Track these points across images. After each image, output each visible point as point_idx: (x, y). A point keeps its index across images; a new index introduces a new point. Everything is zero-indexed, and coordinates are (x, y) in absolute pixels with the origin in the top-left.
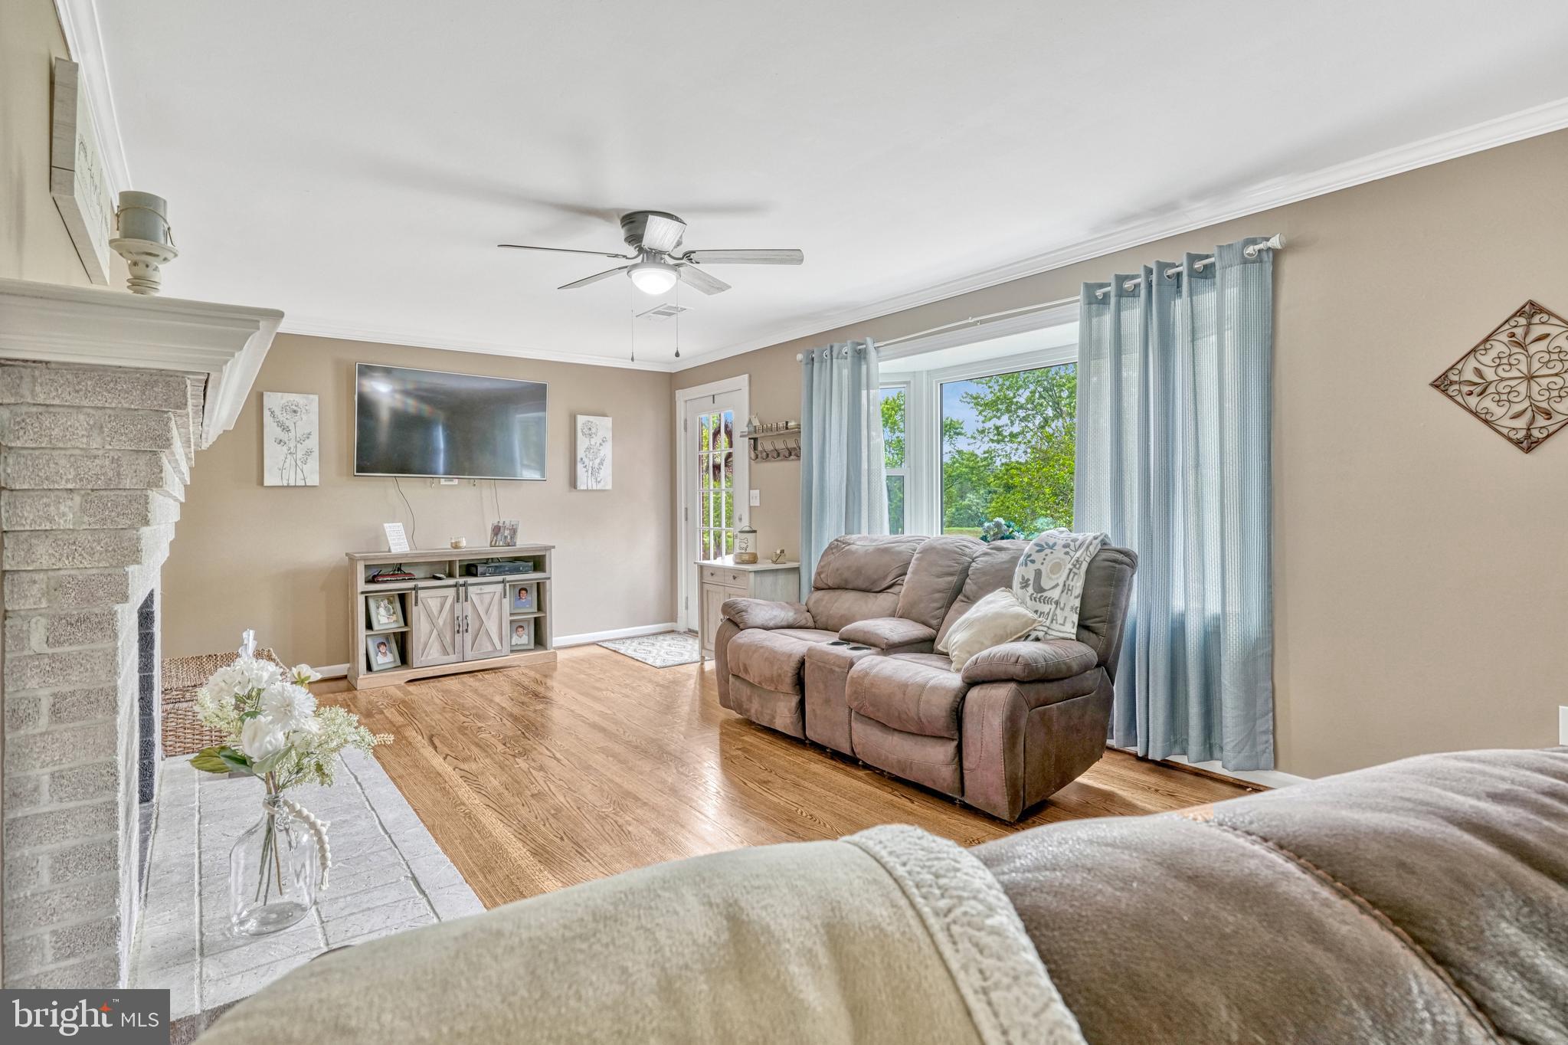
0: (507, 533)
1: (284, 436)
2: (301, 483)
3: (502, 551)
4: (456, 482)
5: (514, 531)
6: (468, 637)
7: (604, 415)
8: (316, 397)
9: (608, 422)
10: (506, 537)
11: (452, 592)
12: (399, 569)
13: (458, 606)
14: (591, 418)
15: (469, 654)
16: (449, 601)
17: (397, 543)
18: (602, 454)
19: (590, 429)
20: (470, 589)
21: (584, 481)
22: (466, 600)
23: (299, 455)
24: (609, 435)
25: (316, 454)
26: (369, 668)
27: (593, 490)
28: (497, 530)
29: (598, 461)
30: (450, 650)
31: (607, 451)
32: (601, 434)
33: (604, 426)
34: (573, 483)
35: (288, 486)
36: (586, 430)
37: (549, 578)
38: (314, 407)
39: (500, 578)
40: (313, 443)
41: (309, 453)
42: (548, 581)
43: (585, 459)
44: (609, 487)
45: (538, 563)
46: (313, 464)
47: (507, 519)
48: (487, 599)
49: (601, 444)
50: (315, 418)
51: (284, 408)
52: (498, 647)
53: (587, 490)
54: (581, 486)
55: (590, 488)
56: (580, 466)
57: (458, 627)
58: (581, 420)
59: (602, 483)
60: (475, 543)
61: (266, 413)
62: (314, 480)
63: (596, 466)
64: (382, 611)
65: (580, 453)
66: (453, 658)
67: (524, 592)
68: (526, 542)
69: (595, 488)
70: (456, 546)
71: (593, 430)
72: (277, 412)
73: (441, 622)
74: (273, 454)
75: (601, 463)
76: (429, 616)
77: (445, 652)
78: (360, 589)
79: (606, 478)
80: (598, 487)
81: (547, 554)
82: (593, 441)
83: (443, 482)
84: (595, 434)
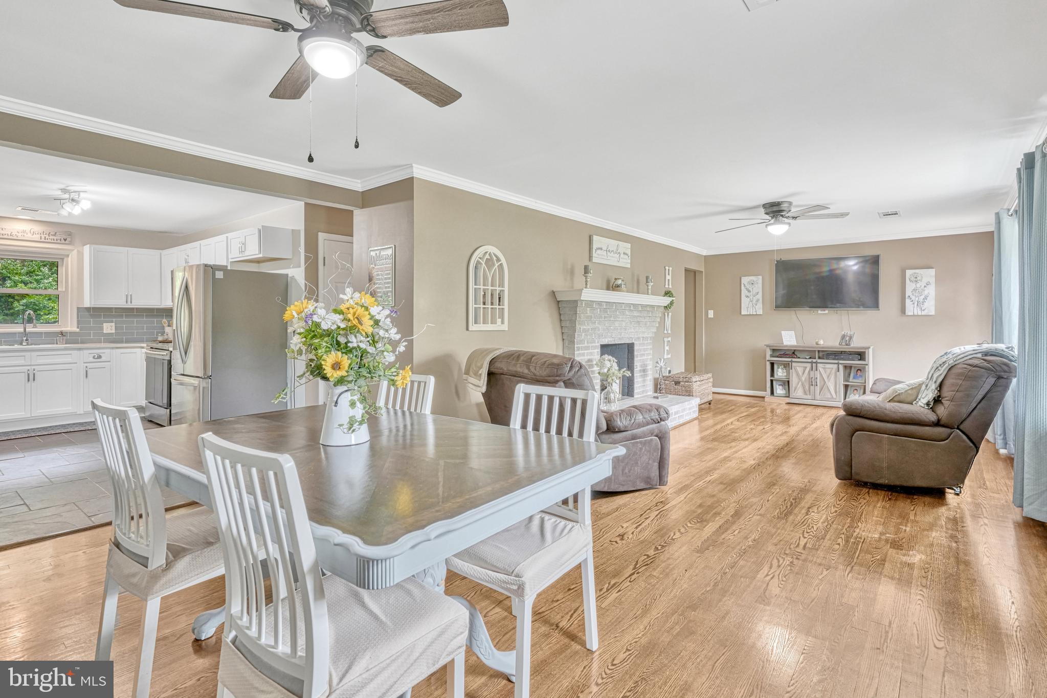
0: (847, 338)
1: (748, 294)
2: (755, 313)
3: (845, 348)
4: (827, 312)
5: (851, 338)
6: (818, 389)
7: (930, 268)
8: (760, 277)
9: (932, 272)
10: (847, 341)
11: (809, 365)
12: (794, 353)
13: (812, 373)
14: (917, 271)
15: (818, 397)
16: (808, 370)
17: (789, 339)
18: (926, 292)
19: (916, 278)
20: (819, 365)
21: (911, 309)
22: (817, 370)
23: (754, 302)
24: (933, 280)
25: (761, 301)
26: (772, 393)
27: (918, 315)
28: (843, 337)
29: (923, 297)
30: (808, 393)
31: (931, 291)
32: (925, 280)
33: (929, 275)
34: (903, 310)
35: (750, 315)
36: (913, 279)
37: (867, 365)
38: (760, 281)
39: (836, 361)
40: (760, 296)
41: (758, 301)
42: (867, 367)
43: (911, 296)
44: (933, 313)
45: (861, 355)
46: (760, 305)
47: (850, 332)
48: (828, 371)
49: (925, 286)
50: (760, 285)
51: (749, 283)
52: (834, 397)
53: (914, 315)
54: (909, 312)
55: (916, 314)
56: (908, 301)
57: (812, 382)
58: (909, 273)
59: (926, 311)
60: (831, 342)
61: (742, 285)
62: (760, 312)
63: (921, 300)
64: (780, 370)
65: (908, 292)
66: (809, 397)
67: (859, 371)
68: (856, 344)
69: (919, 313)
70: (817, 344)
71: (919, 278)
72: (746, 285)
73: (803, 379)
74: (745, 301)
75: (926, 298)
76: (798, 374)
77: (805, 393)
78: (767, 359)
79: (930, 308)
80: (923, 313)
81: (867, 351)
82: (918, 285)
83: (820, 312)
84: (921, 280)
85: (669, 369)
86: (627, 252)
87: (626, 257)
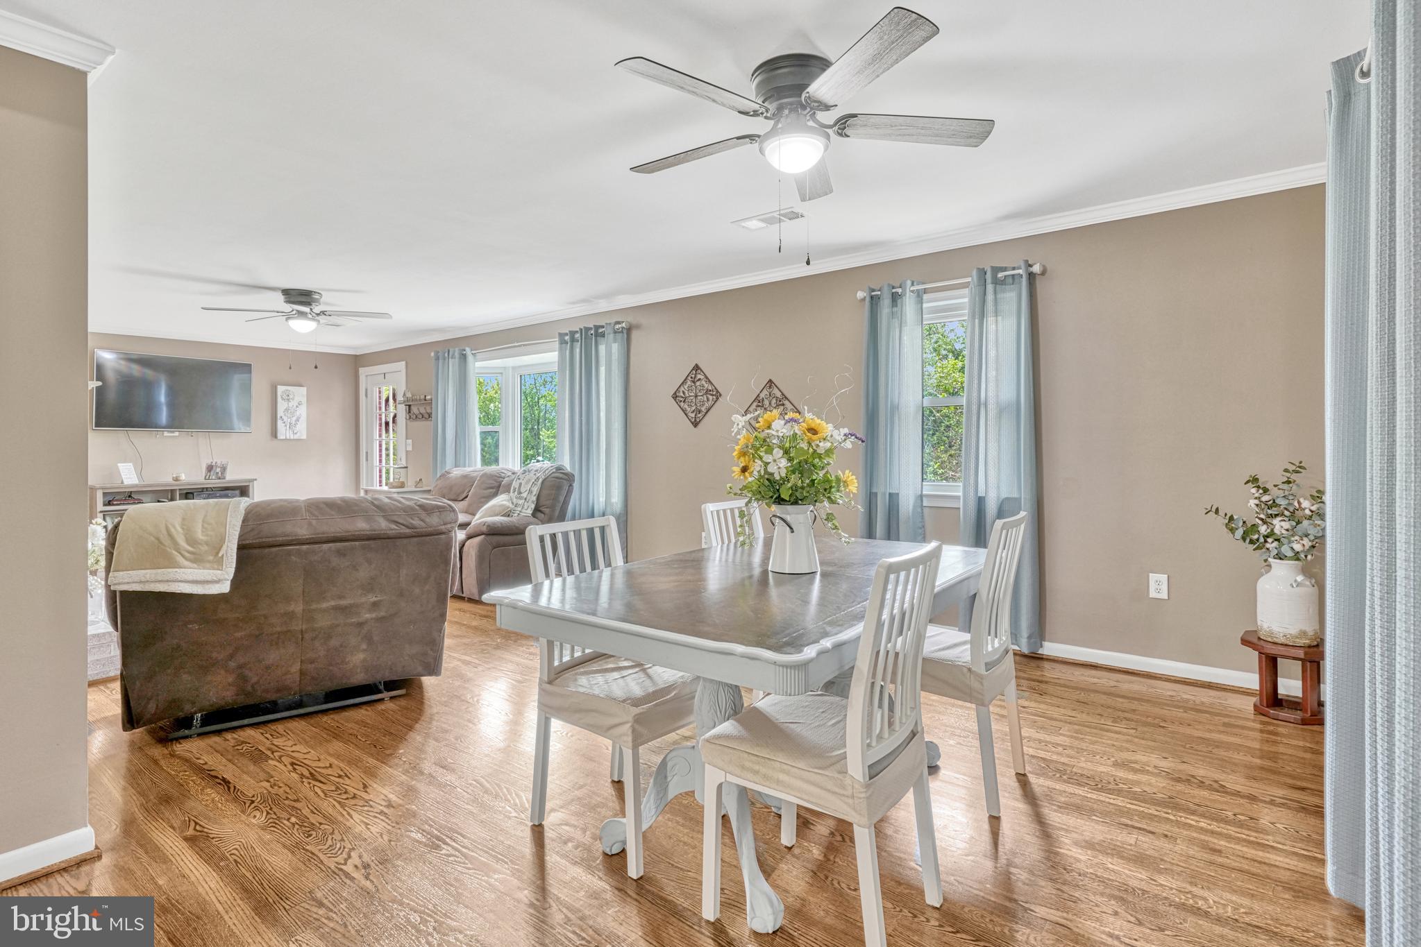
0: (218, 470)
3: (214, 482)
4: (177, 434)
5: (224, 469)
7: (301, 386)
9: (303, 390)
10: (217, 473)
12: (130, 496)
14: (289, 388)
17: (129, 476)
18: (298, 413)
19: (288, 396)
21: (283, 432)
24: (304, 400)
27: (290, 440)
28: (210, 468)
29: (294, 419)
31: (303, 411)
32: (297, 399)
33: (300, 393)
34: (274, 434)
36: (285, 397)
43: (284, 417)
44: (304, 437)
45: (242, 490)
47: (218, 460)
49: (297, 407)
53: (286, 439)
54: (281, 436)
55: (288, 437)
56: (280, 423)
58: (281, 389)
59: (298, 434)
60: (194, 476)
63: (293, 422)
65: (280, 413)
68: (234, 476)
69: (292, 438)
70: (176, 479)
71: (291, 397)
75: (298, 420)
78: (99, 510)
79: (302, 431)
80: (296, 437)
81: (251, 484)
82: (291, 404)
83: (166, 434)
84: (293, 399)
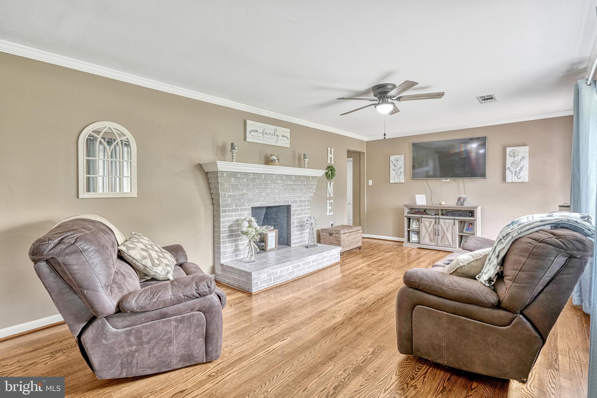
0: (462, 200)
1: (395, 168)
2: (399, 182)
3: (460, 207)
4: (449, 180)
5: (464, 200)
6: (440, 238)
7: (526, 145)
8: (403, 156)
9: (527, 148)
10: (461, 202)
11: (433, 220)
12: (425, 211)
13: (436, 226)
14: (515, 148)
15: (440, 244)
16: (433, 223)
17: (421, 201)
18: (521, 165)
19: (514, 153)
20: (440, 220)
21: (510, 177)
22: (439, 224)
23: (399, 174)
24: (527, 155)
25: (403, 173)
26: (409, 240)
27: (515, 182)
28: (459, 199)
29: (519, 168)
30: (433, 241)
31: (526, 163)
32: (521, 155)
33: (524, 151)
34: (504, 179)
35: (396, 183)
36: (512, 154)
37: (475, 220)
38: (403, 158)
39: (453, 218)
40: (402, 170)
41: (401, 173)
42: (475, 222)
43: (510, 168)
44: (527, 180)
45: (471, 213)
46: (402, 176)
47: (464, 196)
48: (447, 225)
49: (521, 160)
50: (403, 162)
51: (395, 160)
52: (451, 244)
53: (512, 182)
54: (509, 180)
55: (514, 181)
56: (508, 172)
57: (436, 233)
58: (508, 150)
59: (522, 179)
60: (451, 203)
61: (391, 162)
62: (403, 181)
63: (518, 171)
64: (414, 223)
65: (508, 165)
66: (433, 244)
67: (471, 225)
68: (468, 205)
69: (517, 181)
70: (440, 204)
71: (516, 154)
72: (393, 162)
73: (430, 230)
74: (392, 173)
75: (521, 169)
76: (426, 227)
77: (431, 241)
78: (405, 215)
79: (525, 176)
80: (519, 181)
81: (475, 210)
82: (516, 159)
83: (444, 180)
84: (518, 155)
85: (331, 223)
86: (286, 135)
87: (286, 139)
